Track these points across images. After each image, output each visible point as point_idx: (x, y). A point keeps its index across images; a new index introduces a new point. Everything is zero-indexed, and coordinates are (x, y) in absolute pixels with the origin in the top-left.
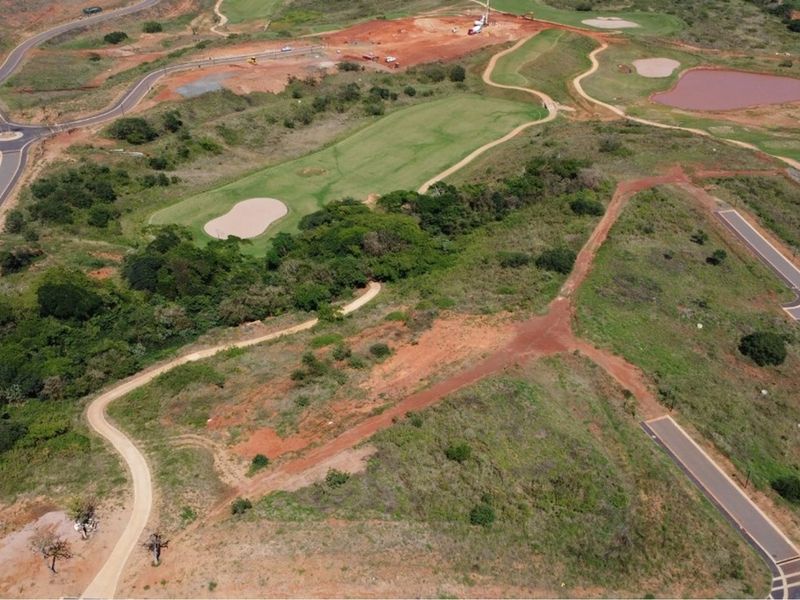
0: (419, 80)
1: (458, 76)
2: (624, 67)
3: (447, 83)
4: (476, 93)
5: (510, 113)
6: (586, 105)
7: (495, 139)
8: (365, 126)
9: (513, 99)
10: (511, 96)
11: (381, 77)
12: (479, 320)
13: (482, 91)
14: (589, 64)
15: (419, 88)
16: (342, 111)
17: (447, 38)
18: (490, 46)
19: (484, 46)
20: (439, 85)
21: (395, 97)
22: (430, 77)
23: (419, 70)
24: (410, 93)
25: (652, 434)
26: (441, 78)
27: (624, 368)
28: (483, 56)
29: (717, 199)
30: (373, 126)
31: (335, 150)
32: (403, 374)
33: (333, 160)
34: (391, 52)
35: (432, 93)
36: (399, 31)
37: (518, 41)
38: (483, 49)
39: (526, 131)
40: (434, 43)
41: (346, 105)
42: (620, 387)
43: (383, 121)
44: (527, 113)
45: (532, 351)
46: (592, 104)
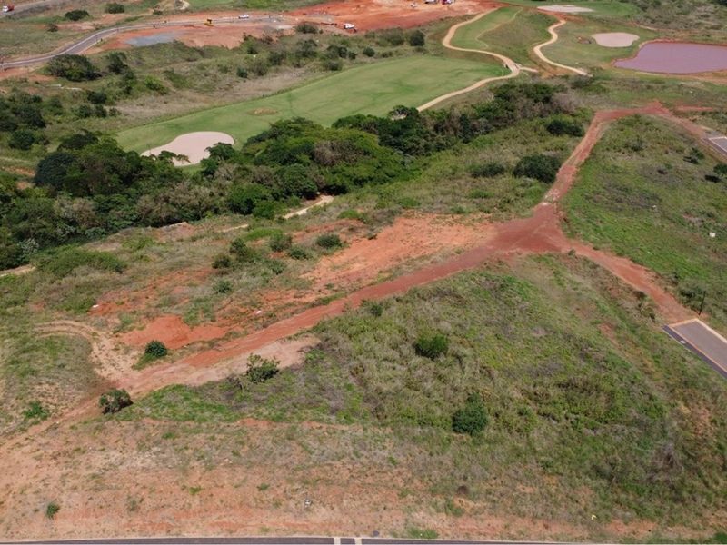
0: (378, 43)
1: (417, 41)
2: (583, 39)
3: (406, 47)
4: (435, 55)
5: (471, 71)
6: (548, 67)
7: (456, 90)
8: (322, 78)
9: (474, 60)
10: (470, 56)
11: (340, 39)
12: (451, 219)
13: (442, 53)
14: (549, 36)
15: (377, 50)
16: (298, 66)
17: (405, 11)
18: (449, 18)
19: (444, 17)
20: (399, 48)
21: (353, 56)
22: (389, 40)
23: (378, 35)
24: (369, 53)
25: (680, 339)
26: (400, 42)
28: (443, 25)
30: (330, 78)
31: (290, 96)
32: (357, 267)
33: (287, 103)
34: (350, 22)
35: (391, 54)
36: (358, 7)
37: (476, 15)
38: (442, 20)
39: (488, 83)
40: (393, 15)
41: (302, 61)
42: (631, 289)
43: (339, 75)
44: (488, 70)
45: (518, 249)
46: (555, 67)
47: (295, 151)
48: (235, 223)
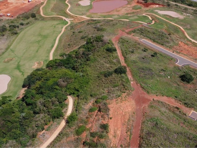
0: (22, 20)
1: (34, 16)
2: (77, 4)
3: (31, 19)
4: (42, 20)
5: (57, 24)
6: (75, 17)
7: (60, 33)
8: (15, 39)
10: (53, 19)
11: (10, 21)
12: (119, 100)
13: (43, 19)
14: (68, 5)
15: (24, 22)
16: (3, 35)
17: (22, 5)
18: (37, 5)
19: (36, 5)
20: (29, 20)
21: (18, 27)
22: (25, 18)
23: (21, 16)
24: (22, 24)
25: (194, 119)
26: (29, 18)
27: (169, 100)
28: (37, 8)
29: (137, 37)
30: (18, 38)
31: (11, 50)
32: (119, 133)
33: (13, 54)
34: (7, 12)
35: (29, 23)
36: (5, 5)
37: (44, 2)
38: (36, 6)
39: (66, 28)
40: (19, 7)
41: (4, 33)
42: (174, 106)
43: (20, 36)
44: (62, 23)
45: (144, 105)
46: (76, 17)
47: (52, 85)
48: (59, 124)
